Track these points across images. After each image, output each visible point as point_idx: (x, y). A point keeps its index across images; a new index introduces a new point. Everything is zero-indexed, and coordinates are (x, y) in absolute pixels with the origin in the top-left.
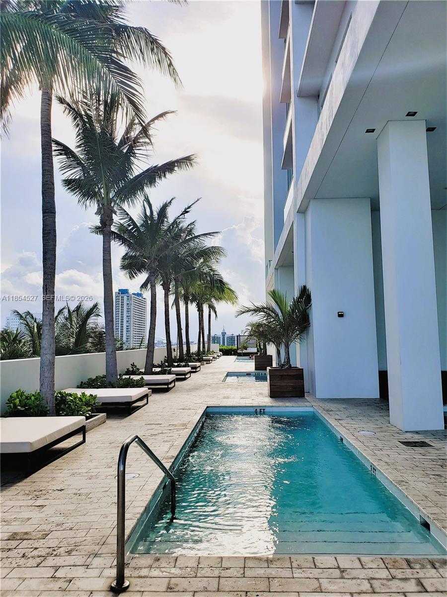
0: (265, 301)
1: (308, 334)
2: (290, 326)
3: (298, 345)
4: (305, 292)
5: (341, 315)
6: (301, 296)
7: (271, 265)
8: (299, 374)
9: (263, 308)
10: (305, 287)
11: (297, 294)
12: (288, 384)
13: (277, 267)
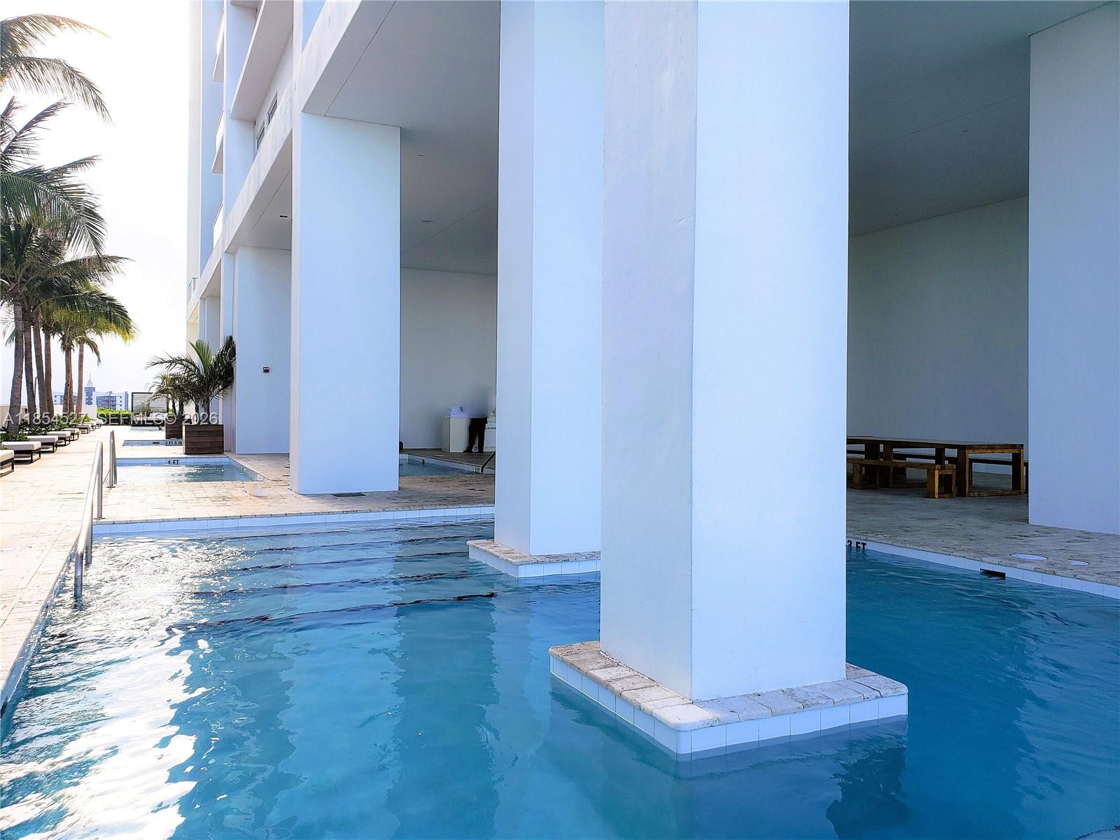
0: (185, 351)
1: (232, 388)
2: (211, 380)
3: (221, 400)
4: (230, 344)
5: (266, 371)
6: (227, 349)
7: (197, 287)
8: (218, 430)
9: (181, 360)
10: (231, 338)
11: (222, 345)
12: (207, 439)
13: (203, 297)
